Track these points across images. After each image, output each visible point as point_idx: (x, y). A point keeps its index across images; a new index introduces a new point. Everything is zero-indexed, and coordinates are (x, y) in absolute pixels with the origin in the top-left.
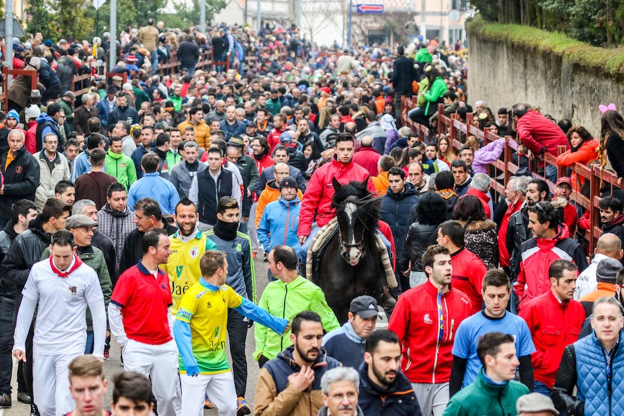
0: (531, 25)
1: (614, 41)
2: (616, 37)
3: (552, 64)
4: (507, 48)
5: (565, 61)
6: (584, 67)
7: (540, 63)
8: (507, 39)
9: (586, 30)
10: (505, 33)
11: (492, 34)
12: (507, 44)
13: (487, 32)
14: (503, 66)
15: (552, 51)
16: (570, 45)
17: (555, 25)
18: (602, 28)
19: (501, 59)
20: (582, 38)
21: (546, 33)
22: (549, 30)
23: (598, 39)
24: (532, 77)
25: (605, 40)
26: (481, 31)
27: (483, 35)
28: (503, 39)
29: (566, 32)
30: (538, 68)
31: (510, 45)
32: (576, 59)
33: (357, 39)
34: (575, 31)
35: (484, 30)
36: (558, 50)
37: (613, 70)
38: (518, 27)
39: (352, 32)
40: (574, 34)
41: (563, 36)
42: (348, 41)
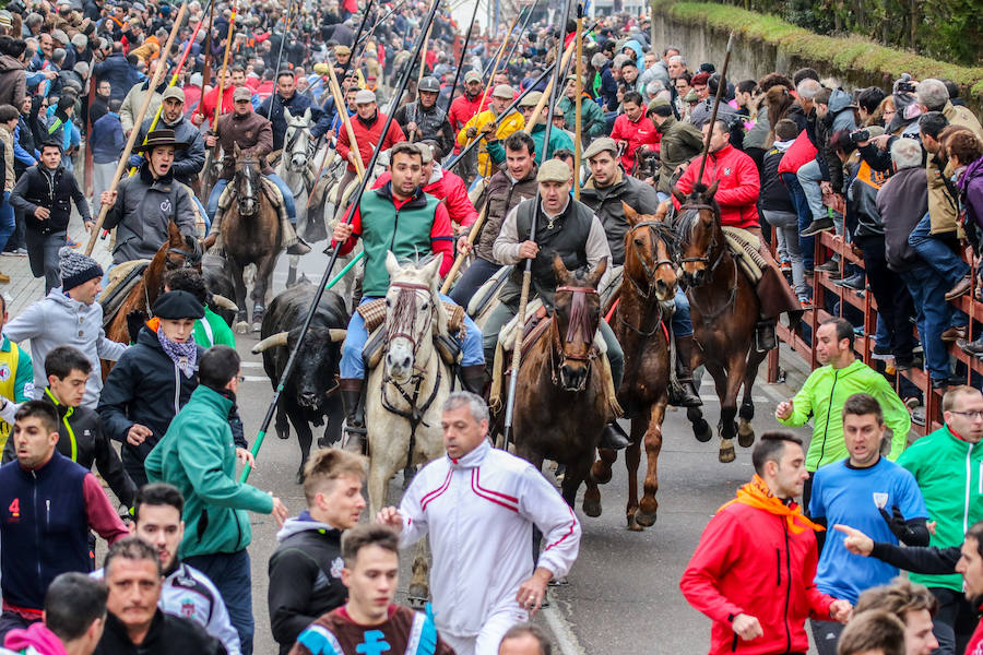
0: (736, 4)
1: (844, 27)
2: (847, 23)
3: (765, 56)
4: (705, 33)
5: (781, 52)
6: (806, 61)
7: (748, 53)
8: (705, 24)
9: (808, 13)
10: (702, 14)
11: (685, 15)
12: (705, 29)
13: (678, 13)
14: (699, 56)
15: (764, 40)
16: (787, 33)
17: (768, 6)
18: (830, 12)
19: (696, 47)
20: (803, 24)
21: (755, 16)
22: (760, 11)
23: (822, 26)
24: (737, 72)
25: (833, 26)
26: (670, 11)
27: (673, 16)
28: (700, 22)
29: (782, 15)
30: (745, 61)
31: (709, 31)
32: (795, 50)
33: (506, 17)
34: (794, 15)
35: (675, 9)
36: (772, 38)
37: (843, 66)
38: (721, 6)
39: (500, 8)
40: (792, 18)
41: (778, 19)
42: (495, 19)
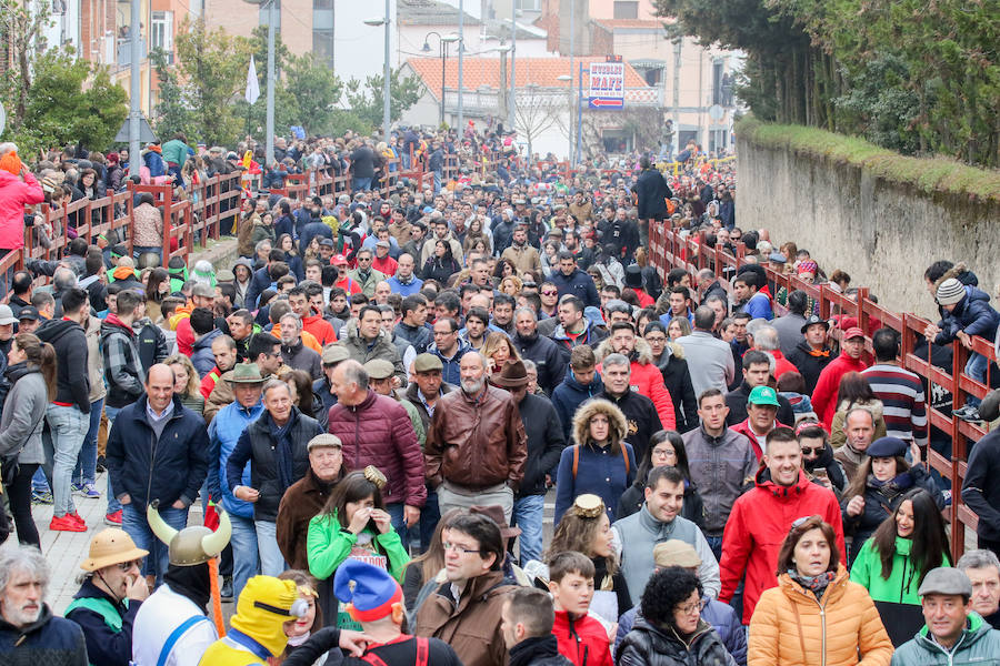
0: (820, 127)
1: (929, 148)
2: (933, 144)
3: (849, 178)
4: (789, 156)
5: (865, 174)
6: (891, 182)
7: (832, 176)
8: (788, 146)
9: (893, 133)
10: (786, 137)
11: (768, 138)
12: (788, 151)
13: (761, 136)
14: (783, 180)
15: (847, 162)
16: (871, 154)
17: (852, 127)
18: (915, 132)
19: (780, 171)
20: (888, 145)
21: (839, 138)
22: (844, 133)
23: (907, 147)
24: (821, 195)
25: (918, 147)
26: (754, 134)
27: (757, 139)
28: (783, 144)
29: (866, 136)
30: (829, 183)
31: (793, 154)
32: (880, 172)
33: (588, 143)
34: (878, 135)
35: (758, 132)
36: (857, 159)
37: (928, 187)
38: (803, 128)
39: (583, 133)
40: (876, 140)
41: (862, 141)
42: (577, 145)
